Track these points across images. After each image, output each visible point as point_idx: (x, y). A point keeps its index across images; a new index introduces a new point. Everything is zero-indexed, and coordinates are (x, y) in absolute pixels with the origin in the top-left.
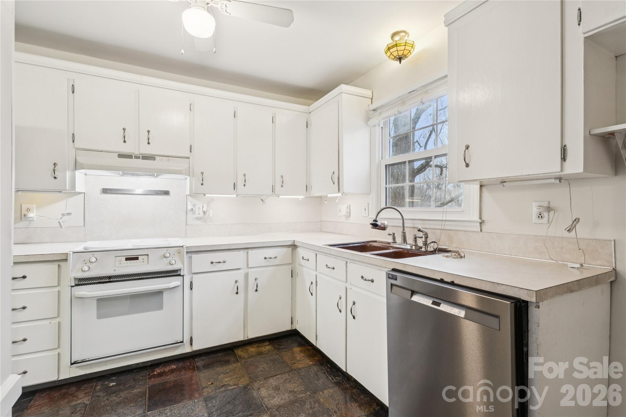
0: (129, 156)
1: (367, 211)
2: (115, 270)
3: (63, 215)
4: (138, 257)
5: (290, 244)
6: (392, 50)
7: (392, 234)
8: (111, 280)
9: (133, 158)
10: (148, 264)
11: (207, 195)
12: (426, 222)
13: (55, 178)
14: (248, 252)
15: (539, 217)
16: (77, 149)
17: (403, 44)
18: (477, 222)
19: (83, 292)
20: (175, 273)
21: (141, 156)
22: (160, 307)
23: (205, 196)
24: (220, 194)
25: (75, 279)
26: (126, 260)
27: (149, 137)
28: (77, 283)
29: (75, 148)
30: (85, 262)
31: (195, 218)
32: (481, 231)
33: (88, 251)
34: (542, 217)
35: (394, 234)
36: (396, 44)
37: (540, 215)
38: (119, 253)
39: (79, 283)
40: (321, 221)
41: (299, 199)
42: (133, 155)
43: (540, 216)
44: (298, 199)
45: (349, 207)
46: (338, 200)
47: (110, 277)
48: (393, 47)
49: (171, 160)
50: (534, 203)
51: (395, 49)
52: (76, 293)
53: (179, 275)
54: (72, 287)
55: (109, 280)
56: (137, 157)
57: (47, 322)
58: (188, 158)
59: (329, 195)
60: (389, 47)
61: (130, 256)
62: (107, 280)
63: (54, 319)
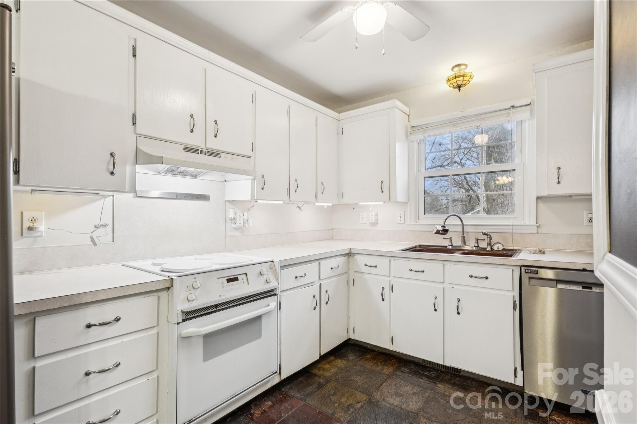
0: (194, 150)
1: (403, 218)
2: (220, 296)
3: (97, 227)
4: (237, 278)
5: (347, 253)
6: (458, 79)
7: (450, 238)
8: (218, 309)
9: (199, 153)
10: (248, 284)
11: (259, 201)
12: (479, 227)
13: (112, 173)
14: (320, 262)
15: (589, 221)
16: (138, 135)
17: (468, 76)
18: (534, 226)
19: (189, 329)
20: (270, 293)
21: (207, 151)
22: (259, 336)
23: (256, 202)
24: (272, 200)
25: (183, 312)
26: (228, 282)
27: (218, 129)
28: (184, 318)
29: (136, 134)
30: (189, 288)
31: (233, 228)
32: (537, 232)
33: (187, 274)
34: (592, 221)
35: (451, 238)
36: (464, 75)
37: (591, 219)
38: (221, 274)
39: (187, 317)
40: (332, 229)
41: (325, 206)
42: (200, 149)
43: (591, 221)
44: (323, 206)
45: (377, 215)
46: (371, 208)
47: (216, 306)
48: (460, 76)
49: (235, 158)
50: (585, 211)
51: (462, 78)
52: (183, 332)
53: (275, 295)
54: (178, 323)
55: (216, 309)
56: (203, 153)
57: (143, 380)
58: (250, 157)
59: (361, 204)
60: (456, 75)
61: (231, 276)
62: (214, 310)
63: (151, 373)
